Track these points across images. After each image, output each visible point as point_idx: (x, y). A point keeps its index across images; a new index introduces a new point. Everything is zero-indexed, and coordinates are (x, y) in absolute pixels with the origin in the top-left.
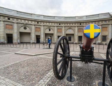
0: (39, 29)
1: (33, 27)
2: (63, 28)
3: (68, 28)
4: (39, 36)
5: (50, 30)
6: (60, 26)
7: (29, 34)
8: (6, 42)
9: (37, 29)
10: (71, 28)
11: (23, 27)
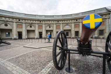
0: (41, 27)
1: (37, 25)
2: (61, 25)
3: (66, 24)
4: (42, 32)
5: (50, 27)
6: (58, 23)
7: (34, 31)
8: (17, 38)
9: (39, 27)
10: (68, 24)
11: (29, 26)
